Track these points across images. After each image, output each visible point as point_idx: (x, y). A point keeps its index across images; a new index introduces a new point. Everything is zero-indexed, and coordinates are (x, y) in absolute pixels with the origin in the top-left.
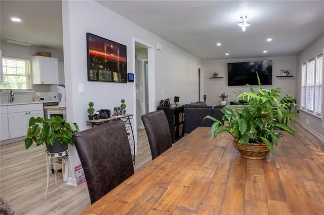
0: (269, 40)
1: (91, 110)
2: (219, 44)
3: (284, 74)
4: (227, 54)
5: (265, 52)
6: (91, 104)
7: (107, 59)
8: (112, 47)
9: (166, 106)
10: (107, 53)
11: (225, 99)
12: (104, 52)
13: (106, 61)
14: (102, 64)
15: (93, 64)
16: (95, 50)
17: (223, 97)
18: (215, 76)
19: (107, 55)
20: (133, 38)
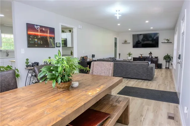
0: (147, 22)
1: (27, 63)
2: (119, 25)
3: (166, 41)
4: (130, 29)
5: (152, 28)
6: (27, 60)
7: (40, 36)
8: (44, 29)
9: (83, 60)
10: (40, 33)
11: (131, 55)
12: (38, 32)
13: (39, 37)
14: (37, 38)
15: (31, 39)
16: (32, 32)
17: (130, 54)
18: (125, 42)
19: (40, 34)
20: (60, 23)
